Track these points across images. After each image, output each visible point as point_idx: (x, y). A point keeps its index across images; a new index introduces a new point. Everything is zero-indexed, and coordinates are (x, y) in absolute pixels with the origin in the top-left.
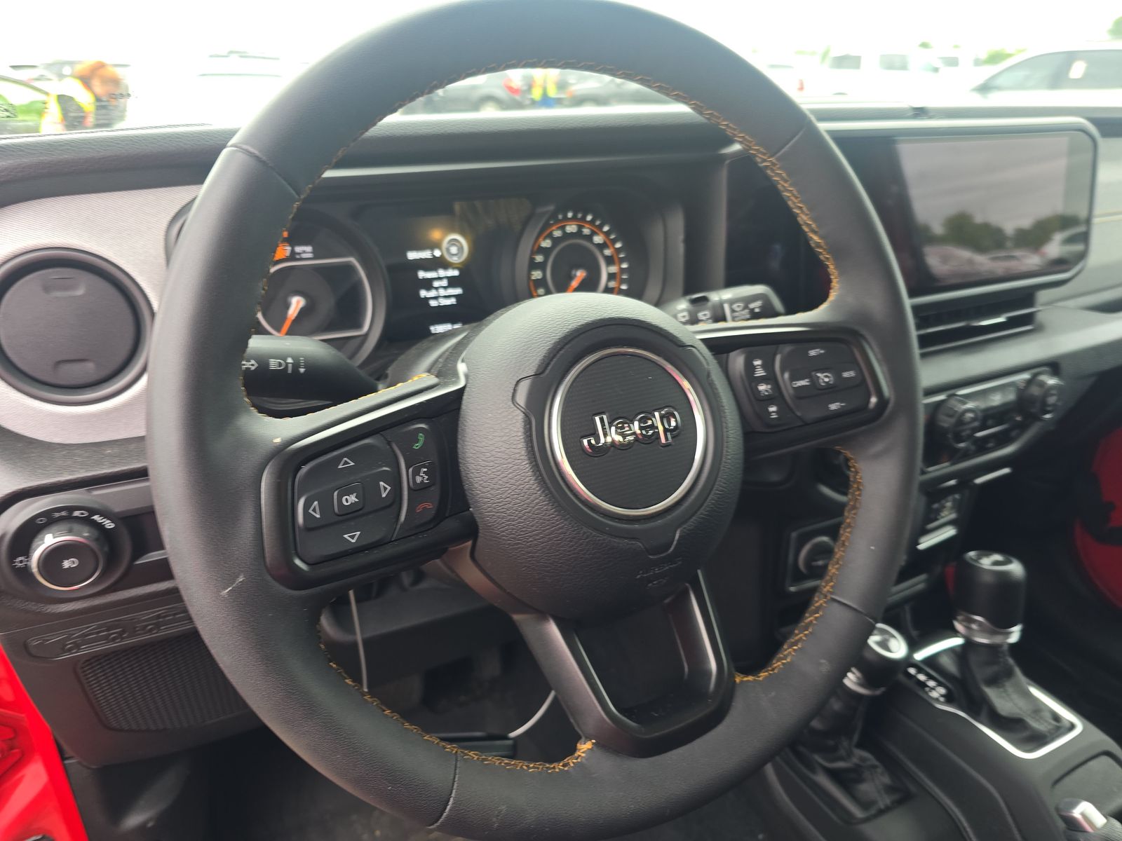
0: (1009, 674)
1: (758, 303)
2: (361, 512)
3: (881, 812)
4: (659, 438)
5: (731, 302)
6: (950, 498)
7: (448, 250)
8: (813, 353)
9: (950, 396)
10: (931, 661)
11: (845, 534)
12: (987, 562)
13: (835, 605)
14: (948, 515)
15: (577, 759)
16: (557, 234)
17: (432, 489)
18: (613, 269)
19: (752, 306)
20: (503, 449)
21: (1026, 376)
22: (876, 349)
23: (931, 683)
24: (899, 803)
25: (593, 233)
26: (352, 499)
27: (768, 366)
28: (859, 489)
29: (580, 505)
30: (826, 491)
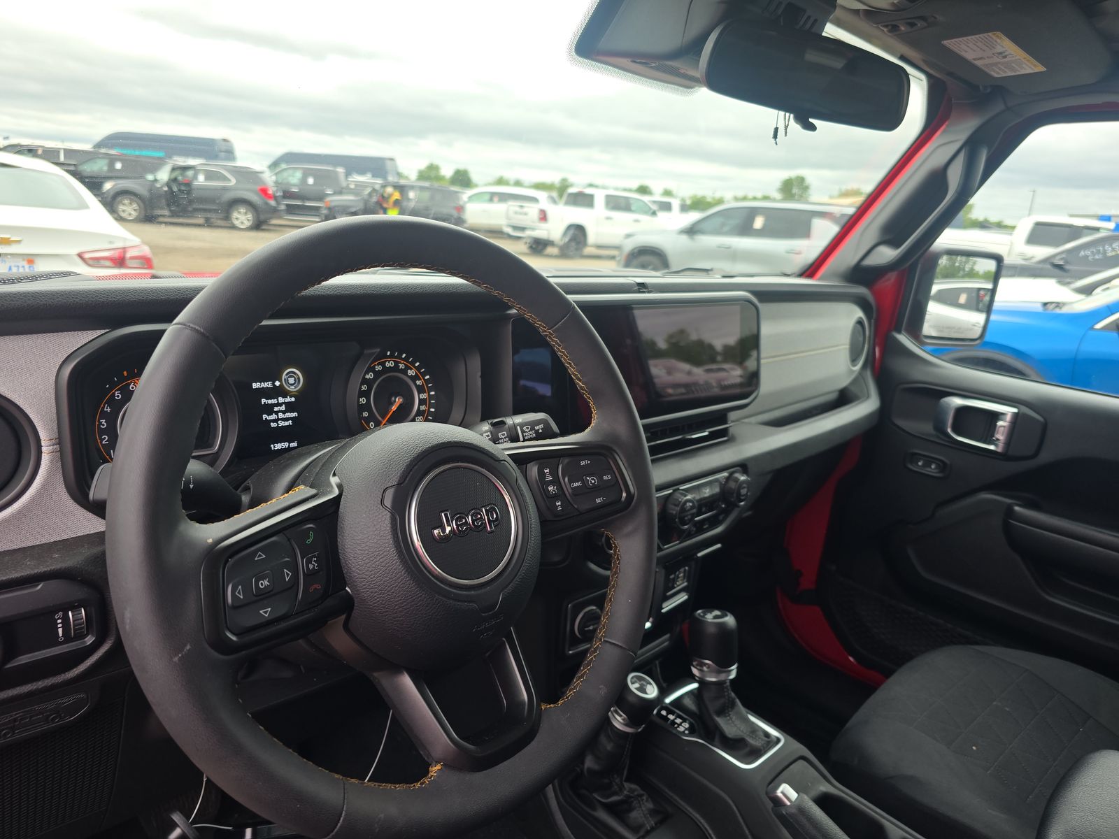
0: (732, 705)
1: (541, 426)
2: (271, 593)
3: (648, 832)
4: (486, 527)
5: (522, 425)
6: (682, 570)
7: (287, 381)
8: (583, 463)
9: (674, 491)
10: (677, 703)
11: (607, 607)
12: (709, 617)
13: (608, 645)
14: (682, 584)
15: (431, 778)
16: (378, 368)
17: (321, 573)
18: (423, 396)
19: (536, 428)
20: (375, 541)
21: (725, 474)
22: (623, 459)
23: (678, 721)
24: (660, 823)
25: (408, 368)
26: (266, 583)
27: (554, 473)
28: (618, 559)
29: (433, 579)
30: (593, 566)
